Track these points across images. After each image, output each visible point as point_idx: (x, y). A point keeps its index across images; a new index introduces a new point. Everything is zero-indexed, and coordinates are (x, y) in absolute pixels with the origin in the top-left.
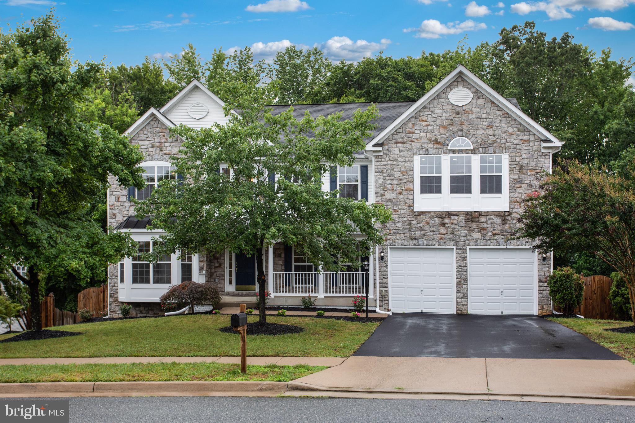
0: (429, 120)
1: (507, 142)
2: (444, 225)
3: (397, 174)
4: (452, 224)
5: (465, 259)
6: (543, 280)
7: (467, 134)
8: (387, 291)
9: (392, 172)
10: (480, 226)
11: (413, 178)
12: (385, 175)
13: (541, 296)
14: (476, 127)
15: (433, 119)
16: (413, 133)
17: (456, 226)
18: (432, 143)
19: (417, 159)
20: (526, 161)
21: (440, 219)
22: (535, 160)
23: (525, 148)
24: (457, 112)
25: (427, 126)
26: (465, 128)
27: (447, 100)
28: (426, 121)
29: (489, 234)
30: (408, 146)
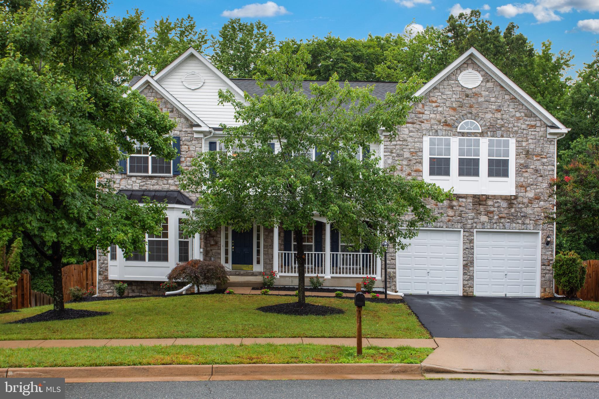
0: (439, 101)
1: (514, 126)
2: (451, 207)
3: (407, 155)
4: (460, 206)
5: (472, 241)
6: (546, 263)
7: (476, 117)
8: (395, 273)
9: (402, 152)
10: (487, 210)
11: (422, 159)
12: (394, 155)
13: (543, 279)
14: (485, 111)
15: (443, 101)
16: (423, 113)
17: (464, 209)
18: (442, 124)
19: (426, 140)
20: (532, 146)
21: (449, 202)
22: (541, 145)
23: (531, 133)
24: (467, 94)
25: (437, 107)
26: (474, 111)
27: (457, 82)
28: (436, 102)
29: (496, 217)
30: (418, 126)
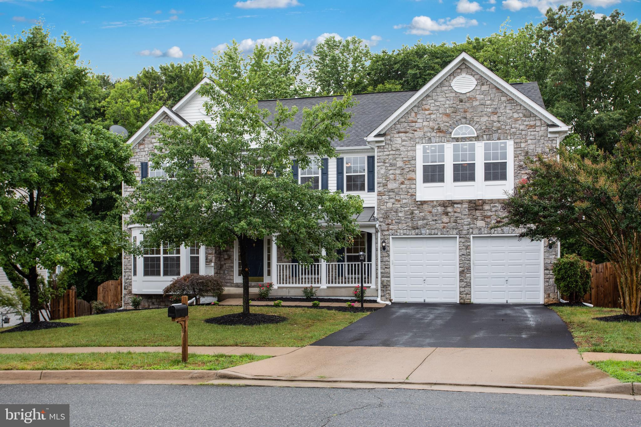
0: (432, 108)
1: (512, 128)
2: (446, 214)
3: (400, 164)
4: (455, 212)
5: (468, 247)
6: (550, 268)
7: (470, 122)
8: (389, 281)
9: (395, 162)
10: (484, 214)
11: (415, 167)
12: (387, 165)
13: (547, 284)
14: (480, 114)
15: (436, 108)
16: (416, 122)
17: (460, 215)
18: (435, 131)
19: (419, 148)
20: (532, 147)
21: (443, 208)
22: (541, 145)
23: (531, 133)
24: (461, 99)
25: (430, 114)
26: (469, 116)
27: (450, 88)
28: (429, 110)
29: (494, 222)
30: (410, 135)
